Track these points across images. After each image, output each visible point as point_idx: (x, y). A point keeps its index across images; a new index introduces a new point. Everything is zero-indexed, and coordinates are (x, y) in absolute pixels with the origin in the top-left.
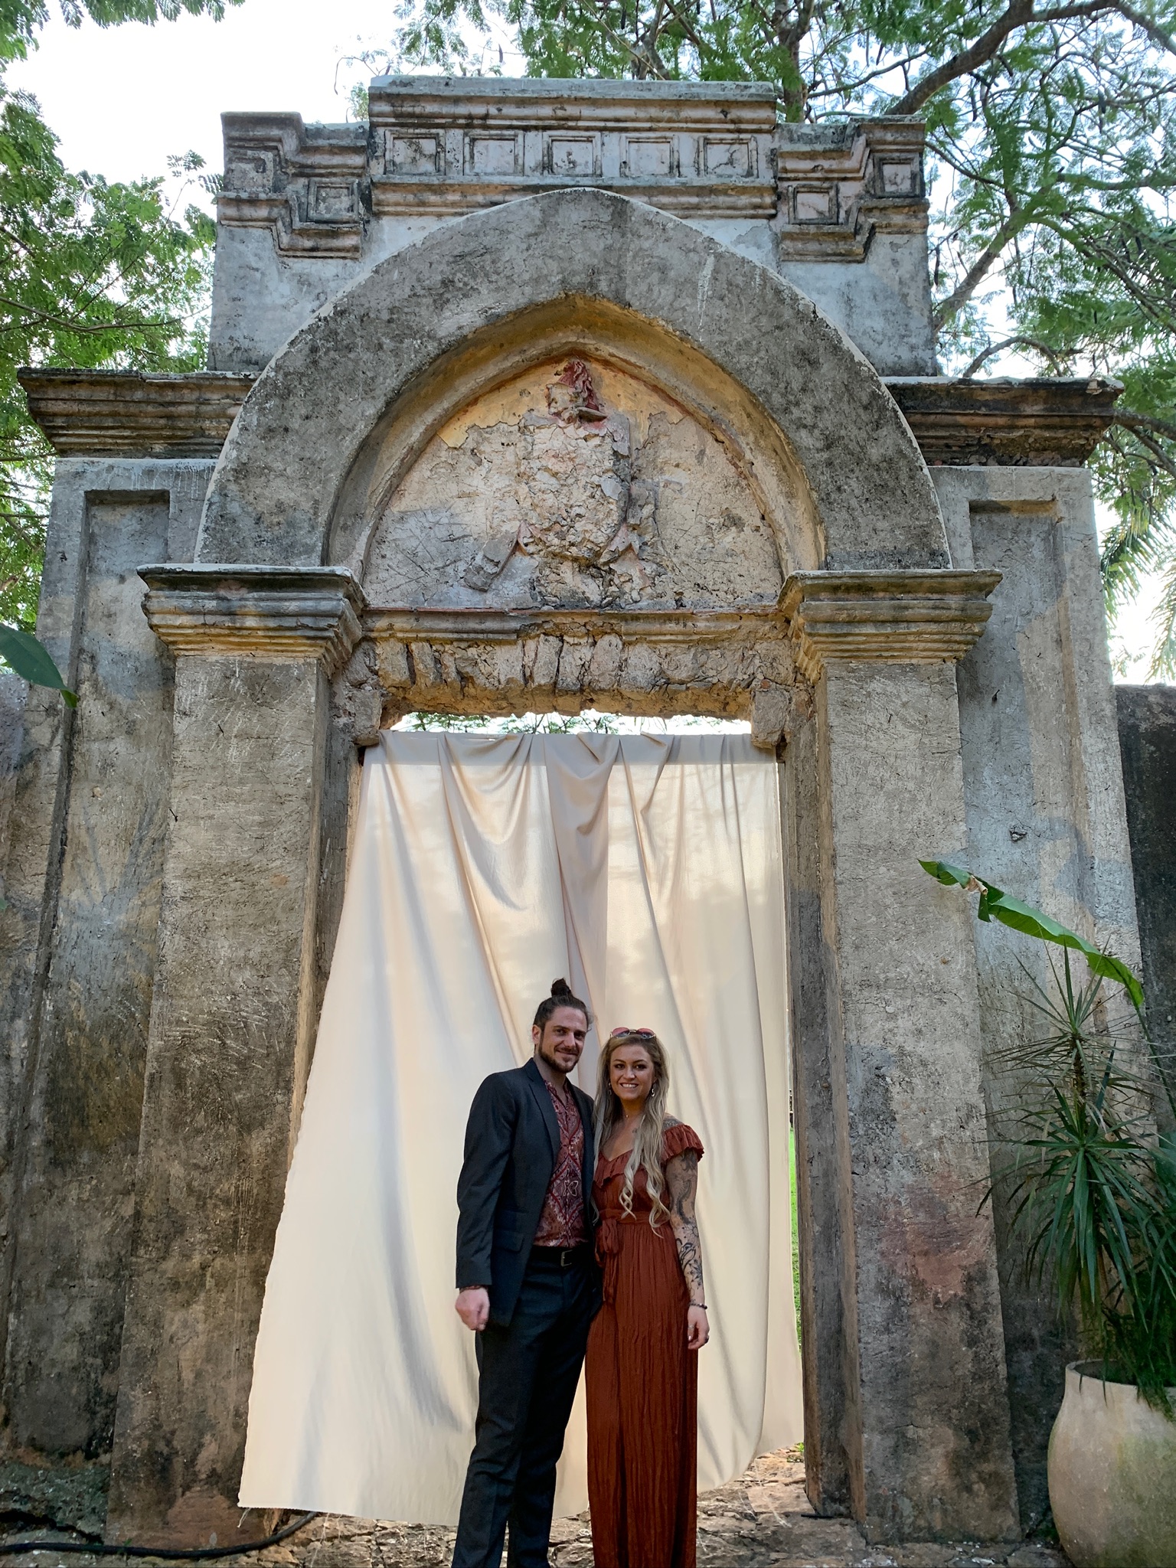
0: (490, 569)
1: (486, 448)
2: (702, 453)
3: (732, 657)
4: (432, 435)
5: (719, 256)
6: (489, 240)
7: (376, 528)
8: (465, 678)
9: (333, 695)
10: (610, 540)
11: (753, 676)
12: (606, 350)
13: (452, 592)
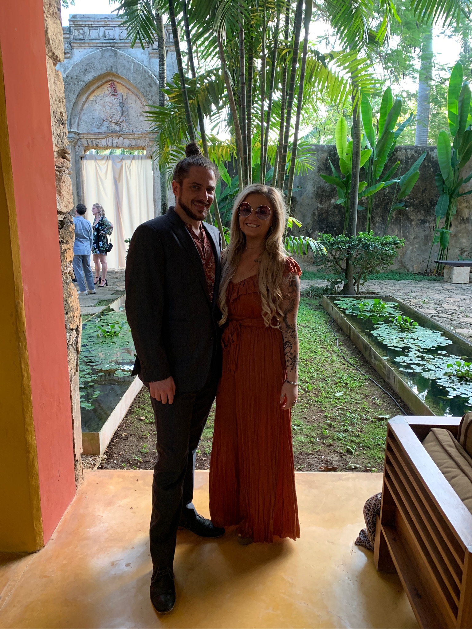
0: (100, 125)
1: (97, 100)
2: (136, 101)
3: (142, 141)
4: (87, 98)
5: (134, 63)
6: (92, 60)
7: (79, 117)
8: (97, 145)
9: (75, 149)
10: (120, 119)
11: (146, 145)
12: (117, 80)
13: (94, 129)
